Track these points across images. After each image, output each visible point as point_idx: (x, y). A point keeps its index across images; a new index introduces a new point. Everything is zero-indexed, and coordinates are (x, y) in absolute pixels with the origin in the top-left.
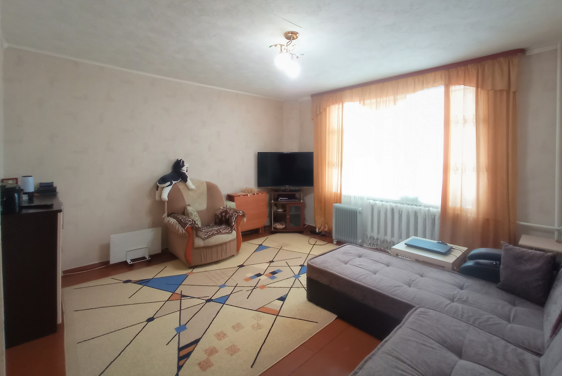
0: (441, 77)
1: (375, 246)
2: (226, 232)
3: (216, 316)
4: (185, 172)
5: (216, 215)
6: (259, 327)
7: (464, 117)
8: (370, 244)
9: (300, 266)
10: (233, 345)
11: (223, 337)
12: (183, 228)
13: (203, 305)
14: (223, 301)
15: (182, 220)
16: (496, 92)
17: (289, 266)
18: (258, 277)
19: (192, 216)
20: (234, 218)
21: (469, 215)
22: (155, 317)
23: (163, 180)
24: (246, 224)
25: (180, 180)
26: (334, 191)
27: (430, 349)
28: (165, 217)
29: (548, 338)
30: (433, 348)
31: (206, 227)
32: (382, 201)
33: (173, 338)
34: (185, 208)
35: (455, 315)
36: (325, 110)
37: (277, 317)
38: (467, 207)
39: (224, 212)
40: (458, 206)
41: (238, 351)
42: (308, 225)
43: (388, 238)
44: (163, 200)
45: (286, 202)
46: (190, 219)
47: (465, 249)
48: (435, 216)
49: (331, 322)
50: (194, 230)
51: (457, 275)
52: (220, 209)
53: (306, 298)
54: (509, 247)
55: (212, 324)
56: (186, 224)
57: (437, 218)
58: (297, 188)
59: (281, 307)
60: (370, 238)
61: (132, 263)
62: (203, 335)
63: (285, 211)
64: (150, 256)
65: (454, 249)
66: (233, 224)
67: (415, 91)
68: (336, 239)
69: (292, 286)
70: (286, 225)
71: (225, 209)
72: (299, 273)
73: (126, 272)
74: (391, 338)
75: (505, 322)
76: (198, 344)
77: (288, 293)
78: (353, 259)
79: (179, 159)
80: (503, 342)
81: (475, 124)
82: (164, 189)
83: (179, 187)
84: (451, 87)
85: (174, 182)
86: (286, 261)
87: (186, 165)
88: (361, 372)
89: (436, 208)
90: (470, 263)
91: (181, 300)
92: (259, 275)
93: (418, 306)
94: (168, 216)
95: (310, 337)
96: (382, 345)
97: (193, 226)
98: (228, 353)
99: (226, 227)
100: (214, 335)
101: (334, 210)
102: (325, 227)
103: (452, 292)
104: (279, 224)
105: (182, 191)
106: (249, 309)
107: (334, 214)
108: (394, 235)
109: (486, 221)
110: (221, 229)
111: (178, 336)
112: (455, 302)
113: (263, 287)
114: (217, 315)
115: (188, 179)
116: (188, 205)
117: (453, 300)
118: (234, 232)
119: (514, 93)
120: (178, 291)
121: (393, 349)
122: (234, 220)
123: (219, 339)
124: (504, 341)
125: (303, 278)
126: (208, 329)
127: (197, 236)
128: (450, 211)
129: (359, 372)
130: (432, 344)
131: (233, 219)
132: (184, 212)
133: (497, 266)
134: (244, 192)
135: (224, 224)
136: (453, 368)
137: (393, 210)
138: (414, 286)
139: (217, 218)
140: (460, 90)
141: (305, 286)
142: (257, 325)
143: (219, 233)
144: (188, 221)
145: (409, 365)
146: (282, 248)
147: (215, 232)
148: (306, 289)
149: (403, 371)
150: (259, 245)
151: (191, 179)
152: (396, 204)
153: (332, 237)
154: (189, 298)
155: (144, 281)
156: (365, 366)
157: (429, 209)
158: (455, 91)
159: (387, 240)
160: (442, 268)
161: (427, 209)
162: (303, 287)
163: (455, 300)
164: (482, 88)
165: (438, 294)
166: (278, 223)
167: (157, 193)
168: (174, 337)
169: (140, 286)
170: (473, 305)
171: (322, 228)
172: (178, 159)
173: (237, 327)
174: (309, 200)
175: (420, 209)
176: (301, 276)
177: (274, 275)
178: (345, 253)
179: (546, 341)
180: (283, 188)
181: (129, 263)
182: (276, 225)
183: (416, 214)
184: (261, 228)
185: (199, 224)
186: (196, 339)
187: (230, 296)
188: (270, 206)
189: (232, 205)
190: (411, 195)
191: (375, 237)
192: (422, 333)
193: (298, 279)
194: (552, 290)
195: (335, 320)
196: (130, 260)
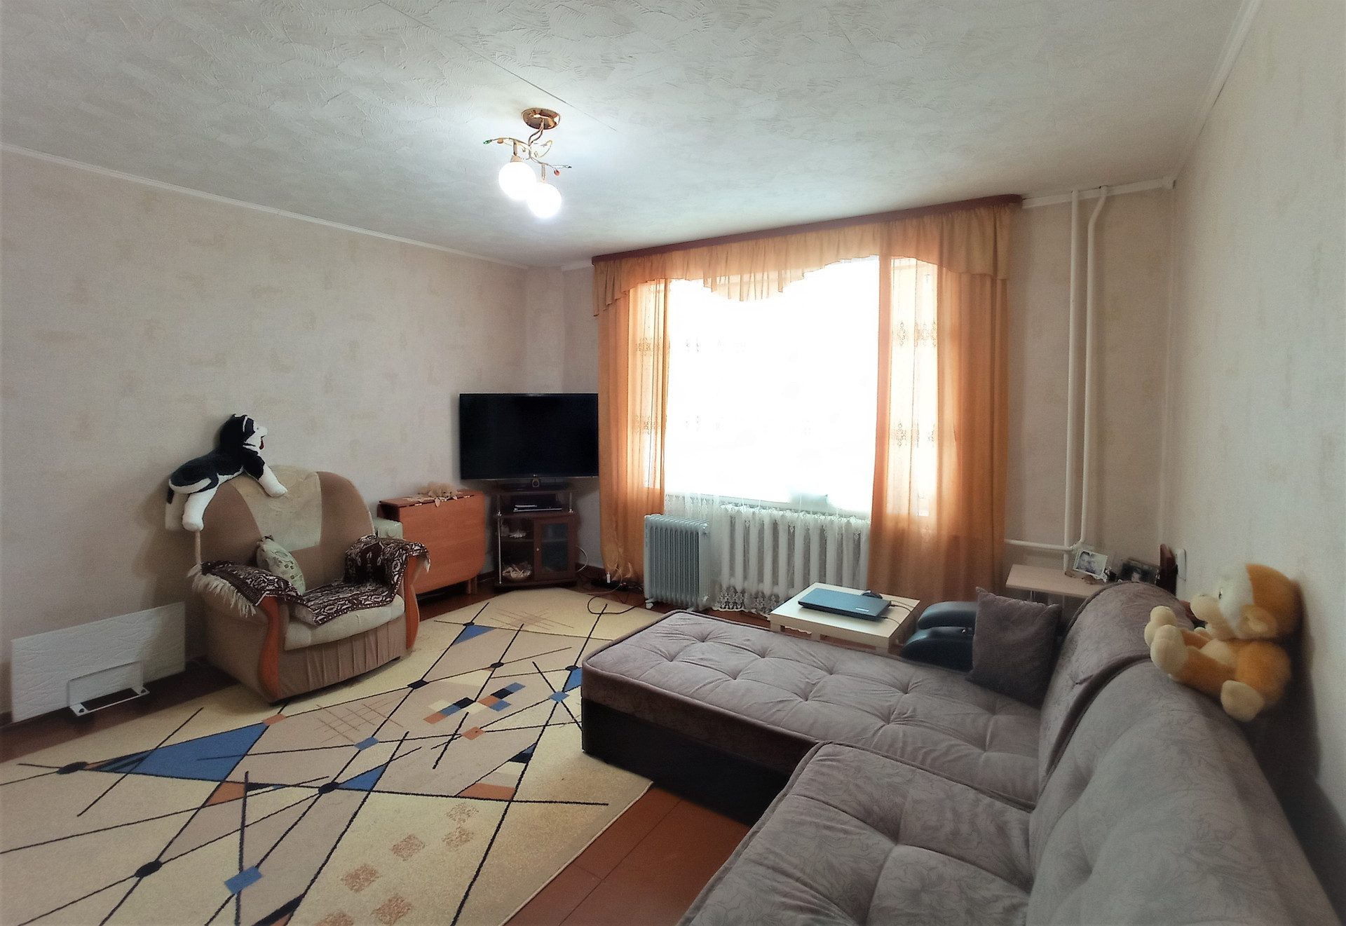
0: (873, 235)
1: (739, 607)
2: (378, 603)
3: (348, 827)
4: (257, 449)
5: (348, 560)
6: (464, 836)
7: (916, 324)
8: (727, 603)
9: (566, 669)
10: (394, 898)
11: (367, 880)
12: (251, 601)
13: (311, 801)
14: (368, 783)
15: (249, 581)
16: (973, 276)
17: (540, 672)
18: (462, 708)
19: (278, 566)
20: (397, 564)
21: (923, 531)
22: (162, 860)
23: (189, 473)
24: (430, 575)
25: (240, 472)
26: (646, 485)
27: (841, 835)
28: (196, 574)
29: (1044, 774)
30: (846, 832)
31: (321, 592)
32: (752, 507)
33: (220, 910)
34: (258, 547)
35: (890, 751)
36: (626, 294)
37: (508, 806)
38: (920, 515)
39: (371, 550)
40: (904, 512)
41: (409, 909)
42: (588, 567)
43: (767, 588)
44: (187, 527)
45: (532, 515)
46: (271, 578)
47: (915, 603)
48: (859, 534)
49: (637, 799)
50: (286, 602)
51: (896, 662)
52: (359, 541)
53: (581, 747)
54: (988, 597)
55: (335, 850)
56: (261, 590)
57: (864, 538)
58: (559, 480)
59: (520, 780)
60: (728, 589)
61: (86, 712)
62: (311, 884)
63: (530, 535)
64: (147, 685)
65: (894, 606)
66: (395, 581)
67: (821, 263)
68: (652, 597)
69: (548, 722)
70: (533, 571)
71: (374, 542)
72: (564, 688)
73: (69, 739)
74: (764, 824)
75: (977, 750)
76: (296, 913)
77: (538, 740)
78: (688, 646)
79: (236, 416)
80: (972, 794)
81: (936, 341)
82: (192, 497)
83: (240, 490)
84: (892, 261)
85: (222, 479)
86: (533, 660)
87: (260, 431)
88: (698, 916)
89: (863, 518)
90: (922, 636)
91: (245, 798)
92: (465, 703)
93: (821, 742)
94: (204, 573)
95: (590, 843)
96: (744, 844)
97: (281, 594)
98: (382, 920)
99: (376, 590)
100: (342, 880)
101: (646, 531)
102: (626, 570)
103: (887, 701)
104: (516, 569)
105: (248, 500)
106: (437, 796)
107: (646, 540)
108: (777, 581)
109: (954, 541)
110: (362, 594)
111: (235, 901)
112: (892, 721)
113: (476, 732)
114: (350, 824)
115: (266, 468)
116: (266, 538)
117: (887, 719)
118: (399, 601)
119: (1004, 281)
120: (237, 775)
121: (767, 849)
122: (397, 569)
123: (355, 888)
124: (974, 791)
125: (574, 700)
126: (323, 865)
127: (294, 618)
128: (889, 524)
129: (694, 918)
130: (845, 823)
131: (395, 569)
132: (255, 558)
133: (968, 637)
134: (426, 494)
135: (371, 580)
136: (881, 868)
137: (775, 525)
138: (815, 697)
139: (351, 567)
140: (909, 267)
141: (579, 719)
142: (457, 834)
143: (356, 605)
144: (265, 582)
145: (798, 880)
146: (523, 628)
147: (345, 604)
148: (580, 724)
149: (786, 895)
150: (464, 625)
151: (271, 468)
152: (782, 512)
153: (642, 592)
154: (271, 788)
155: (126, 761)
156: (708, 902)
157: (848, 521)
158: (901, 268)
159: (763, 593)
160: (870, 650)
161: (844, 520)
162: (573, 721)
163: (892, 718)
164: (950, 267)
165: (859, 709)
166: (514, 565)
167: (170, 509)
168: (223, 907)
169: (115, 777)
170: (924, 724)
171: (620, 571)
172: (234, 415)
173: (407, 846)
174: (590, 507)
175: (832, 522)
176: (568, 696)
177: (504, 699)
178: (669, 635)
179: (1040, 780)
180: (524, 480)
181: (79, 714)
182: (509, 572)
183: (822, 532)
184: (470, 582)
185: (300, 587)
186: (289, 901)
187: (386, 767)
188: (493, 524)
189: (392, 529)
190: (813, 490)
191: (739, 588)
192: (827, 804)
193: (562, 702)
194: (1054, 675)
195: (647, 792)
196: (82, 703)
